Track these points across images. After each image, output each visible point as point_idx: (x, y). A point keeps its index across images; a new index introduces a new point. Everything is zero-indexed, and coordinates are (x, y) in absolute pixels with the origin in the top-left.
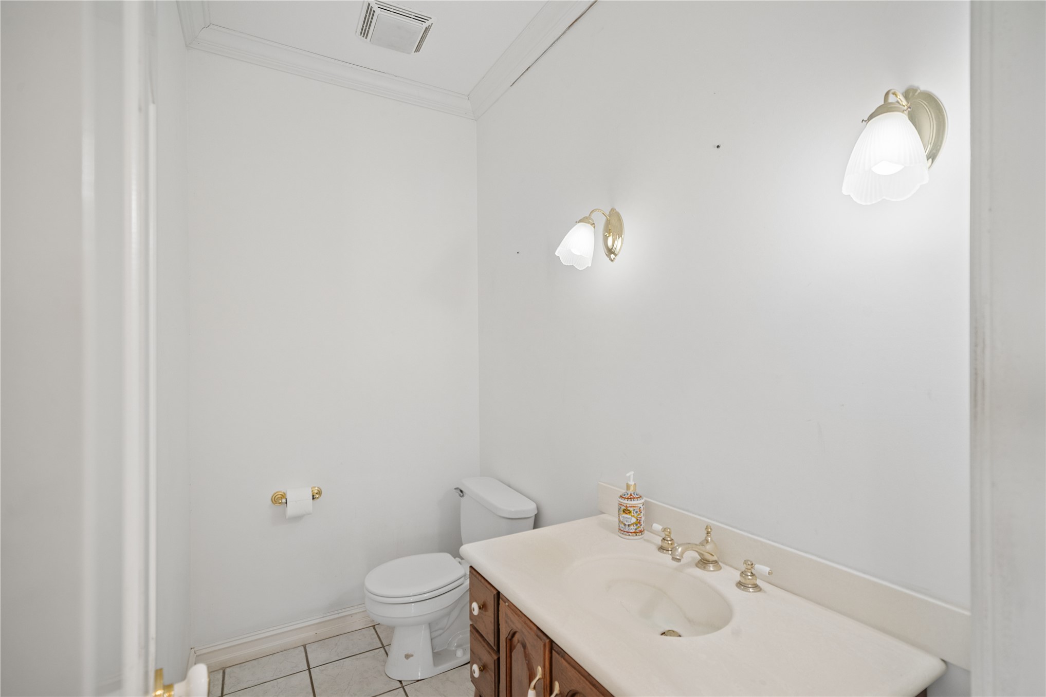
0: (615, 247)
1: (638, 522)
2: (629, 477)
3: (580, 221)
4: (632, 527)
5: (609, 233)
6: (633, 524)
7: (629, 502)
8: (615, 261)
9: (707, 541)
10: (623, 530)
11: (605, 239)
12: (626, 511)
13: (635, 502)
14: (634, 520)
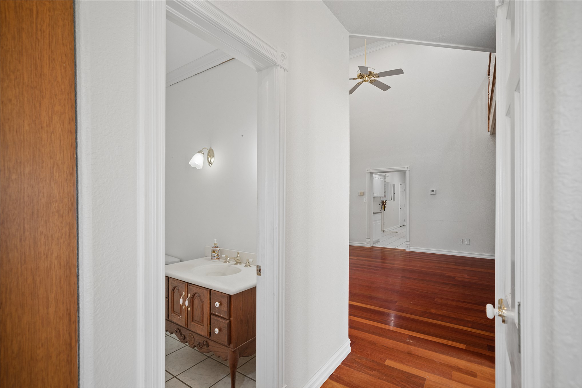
0: (211, 161)
1: (218, 255)
2: (215, 240)
3: (198, 152)
4: (215, 257)
5: (209, 156)
6: (216, 256)
7: (215, 249)
8: (211, 167)
9: (238, 256)
10: (213, 259)
11: (208, 158)
12: (214, 252)
13: (217, 249)
14: (216, 255)
